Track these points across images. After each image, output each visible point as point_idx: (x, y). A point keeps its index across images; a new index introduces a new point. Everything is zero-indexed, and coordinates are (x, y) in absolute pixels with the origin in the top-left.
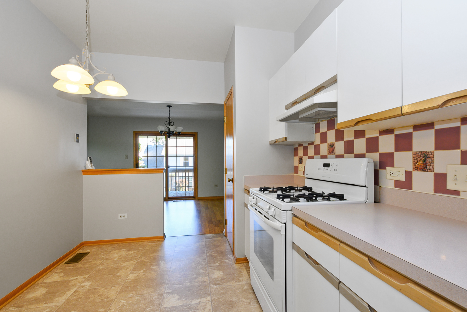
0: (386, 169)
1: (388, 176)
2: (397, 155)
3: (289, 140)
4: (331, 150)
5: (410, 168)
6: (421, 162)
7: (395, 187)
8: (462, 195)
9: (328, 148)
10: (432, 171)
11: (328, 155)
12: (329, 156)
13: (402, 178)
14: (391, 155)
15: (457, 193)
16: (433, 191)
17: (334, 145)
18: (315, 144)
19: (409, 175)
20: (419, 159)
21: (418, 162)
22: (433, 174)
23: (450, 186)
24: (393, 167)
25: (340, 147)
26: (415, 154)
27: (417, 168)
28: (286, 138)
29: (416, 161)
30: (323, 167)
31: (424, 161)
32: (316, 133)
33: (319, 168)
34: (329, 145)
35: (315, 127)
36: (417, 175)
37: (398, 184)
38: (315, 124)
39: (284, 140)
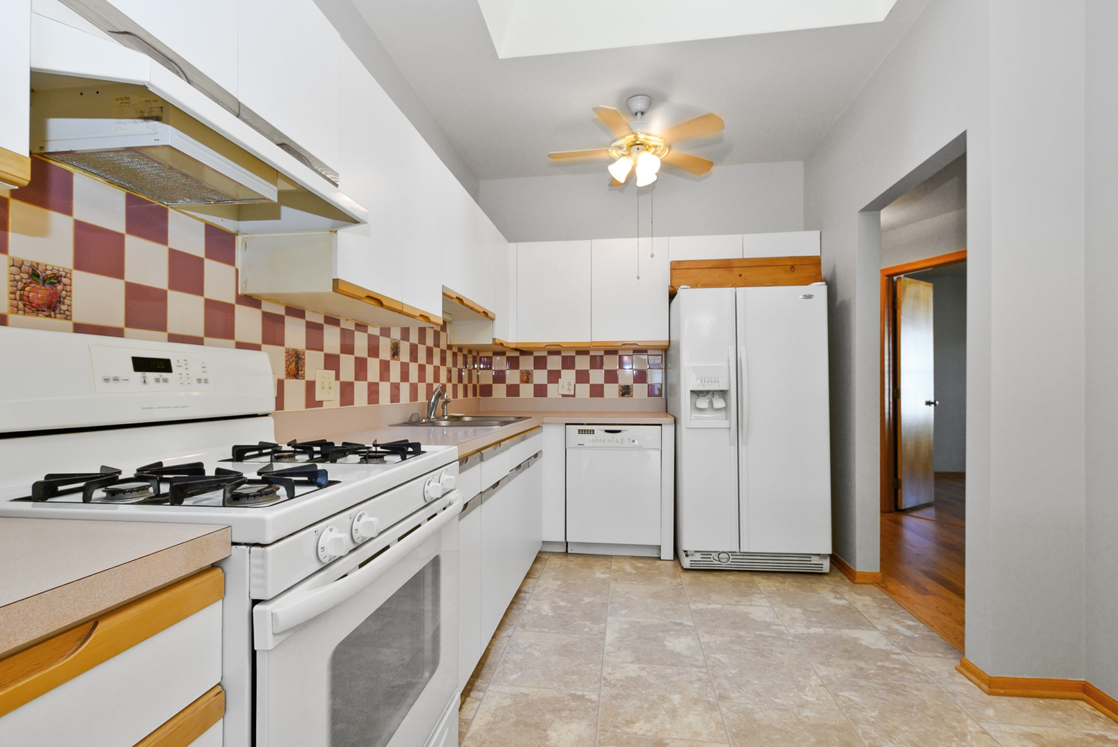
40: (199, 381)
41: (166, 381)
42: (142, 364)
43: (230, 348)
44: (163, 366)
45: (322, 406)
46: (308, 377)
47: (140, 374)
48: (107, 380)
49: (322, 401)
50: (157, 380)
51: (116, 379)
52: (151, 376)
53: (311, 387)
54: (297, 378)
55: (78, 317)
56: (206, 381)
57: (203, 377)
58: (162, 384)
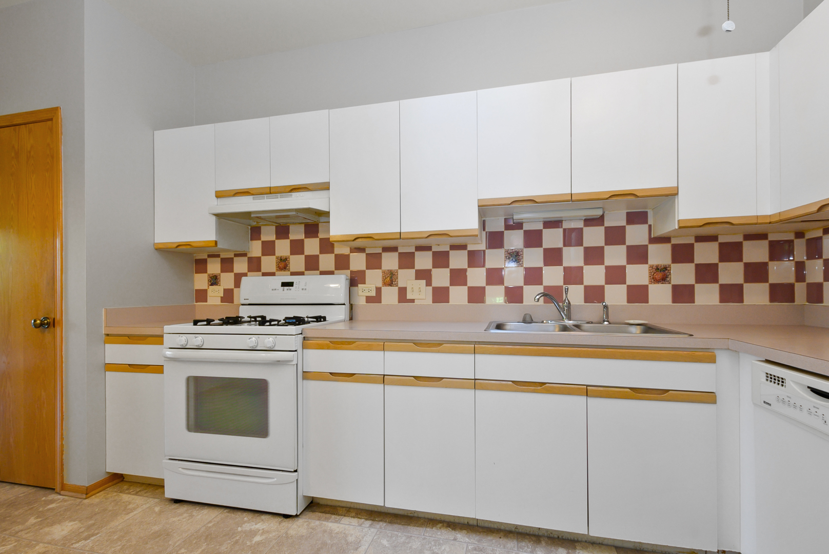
0: (357, 286)
1: (360, 293)
2: (368, 272)
3: (220, 246)
4: (282, 265)
5: (380, 284)
6: (388, 278)
7: (366, 303)
8: (416, 302)
9: (277, 262)
10: (397, 286)
11: (277, 271)
12: (277, 273)
13: (373, 294)
14: (363, 272)
15: (413, 301)
16: (397, 302)
17: (288, 259)
18: (248, 256)
19: (378, 290)
20: (387, 276)
21: (386, 279)
22: (397, 288)
23: (409, 297)
24: (365, 284)
25: (297, 262)
26: (384, 272)
27: (385, 284)
28: (216, 242)
29: (385, 278)
30: (282, 286)
31: (391, 278)
32: (251, 240)
33: (274, 288)
34: (279, 258)
35: (250, 231)
36: (386, 291)
37: (369, 300)
38: (250, 227)
39: (214, 244)
40: (303, 289)
41: (290, 289)
42: (284, 284)
43: (318, 275)
44: (290, 284)
45: (414, 302)
46: (401, 285)
47: (283, 287)
48: (273, 290)
49: (414, 299)
50: (288, 289)
51: (275, 289)
52: (286, 288)
53: (403, 292)
54: (391, 286)
55: (292, 270)
56: (305, 289)
57: (304, 288)
58: (289, 291)
